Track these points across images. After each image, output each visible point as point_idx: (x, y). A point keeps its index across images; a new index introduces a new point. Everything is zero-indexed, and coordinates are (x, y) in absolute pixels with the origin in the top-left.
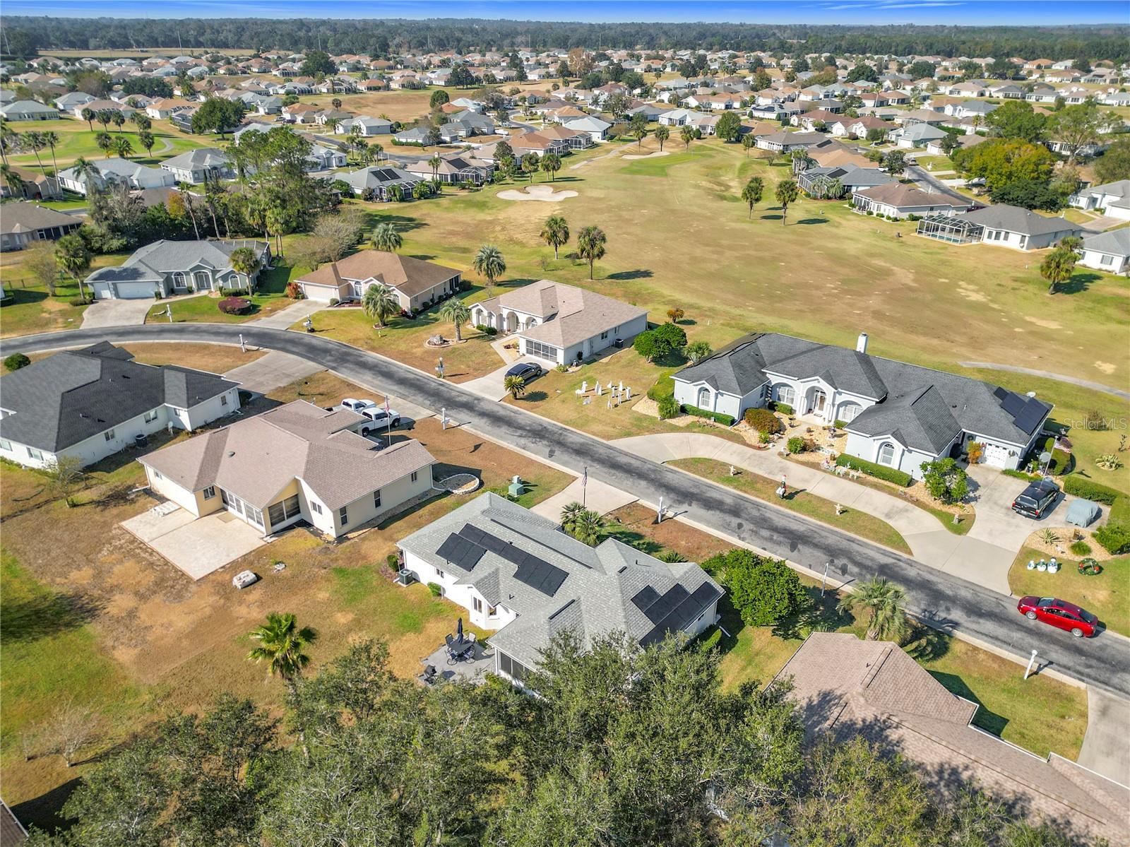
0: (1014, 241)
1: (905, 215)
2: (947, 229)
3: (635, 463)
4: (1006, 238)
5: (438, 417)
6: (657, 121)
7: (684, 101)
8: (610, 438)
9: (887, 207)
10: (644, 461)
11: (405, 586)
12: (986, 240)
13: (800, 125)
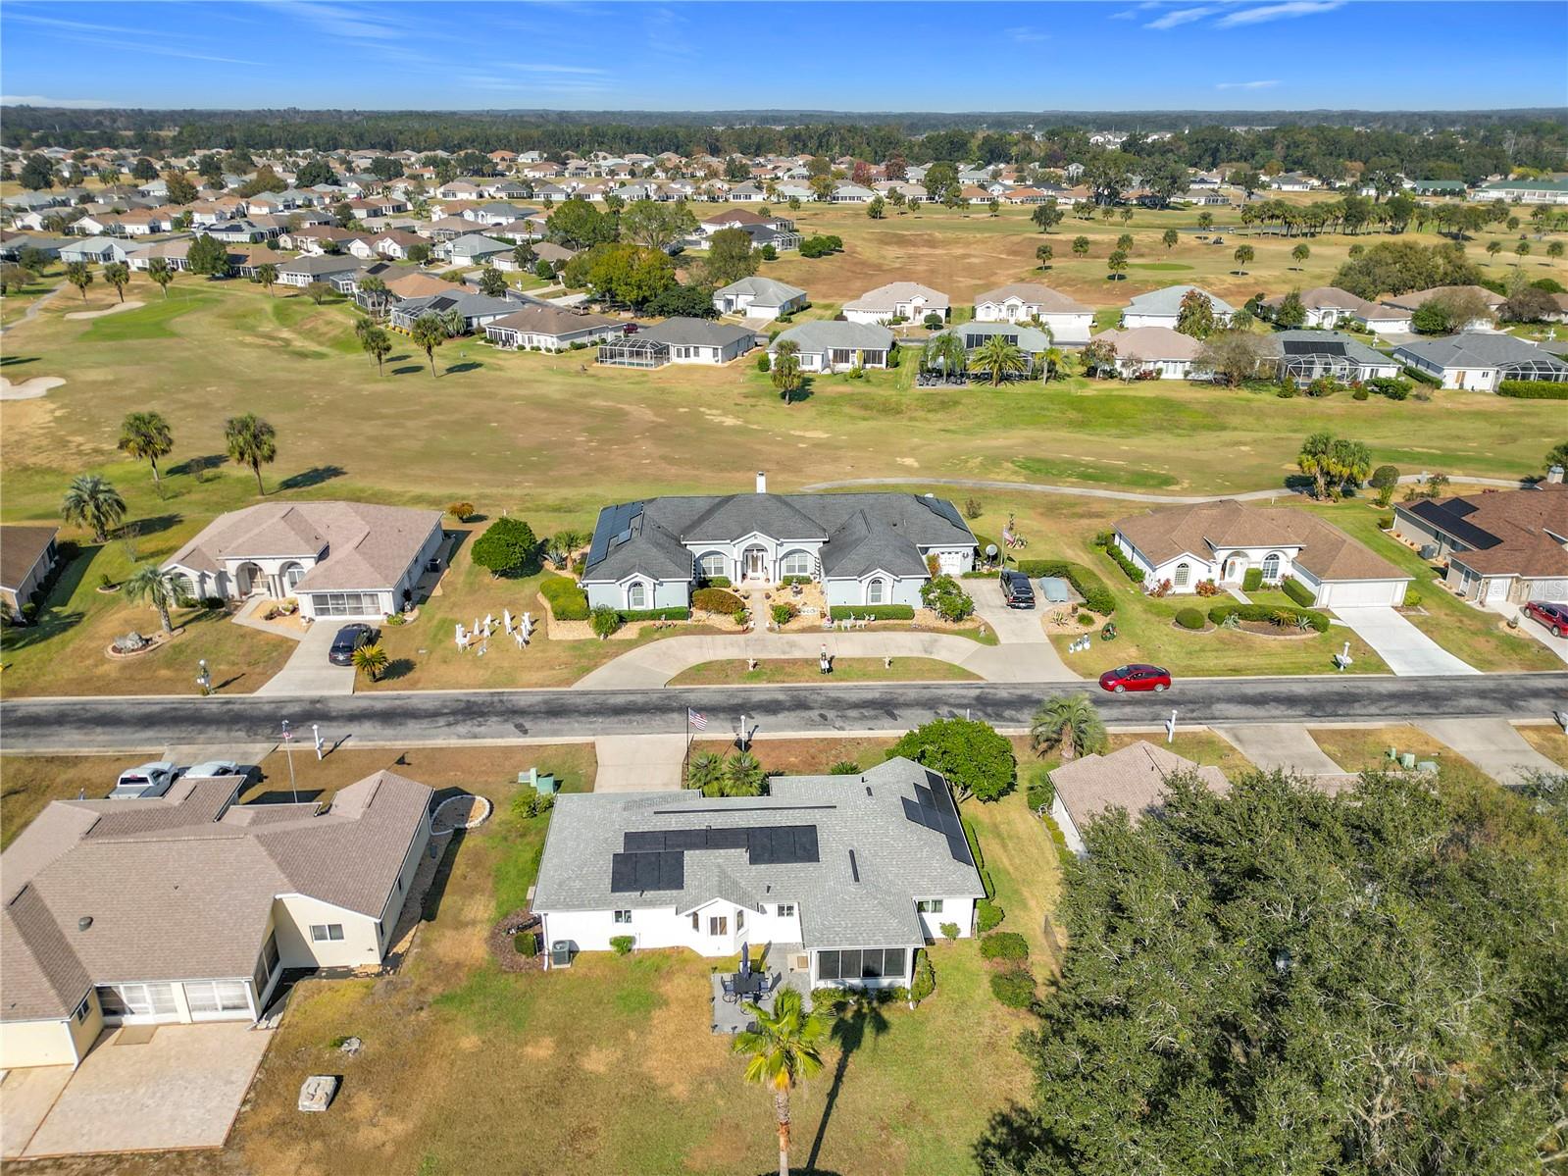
0: (706, 356)
1: (566, 345)
2: (626, 353)
3: (639, 699)
4: (697, 354)
5: (283, 747)
6: (59, 257)
7: (75, 225)
8: (569, 683)
9: (542, 338)
10: (644, 692)
11: (569, 966)
12: (675, 359)
13: (296, 247)
